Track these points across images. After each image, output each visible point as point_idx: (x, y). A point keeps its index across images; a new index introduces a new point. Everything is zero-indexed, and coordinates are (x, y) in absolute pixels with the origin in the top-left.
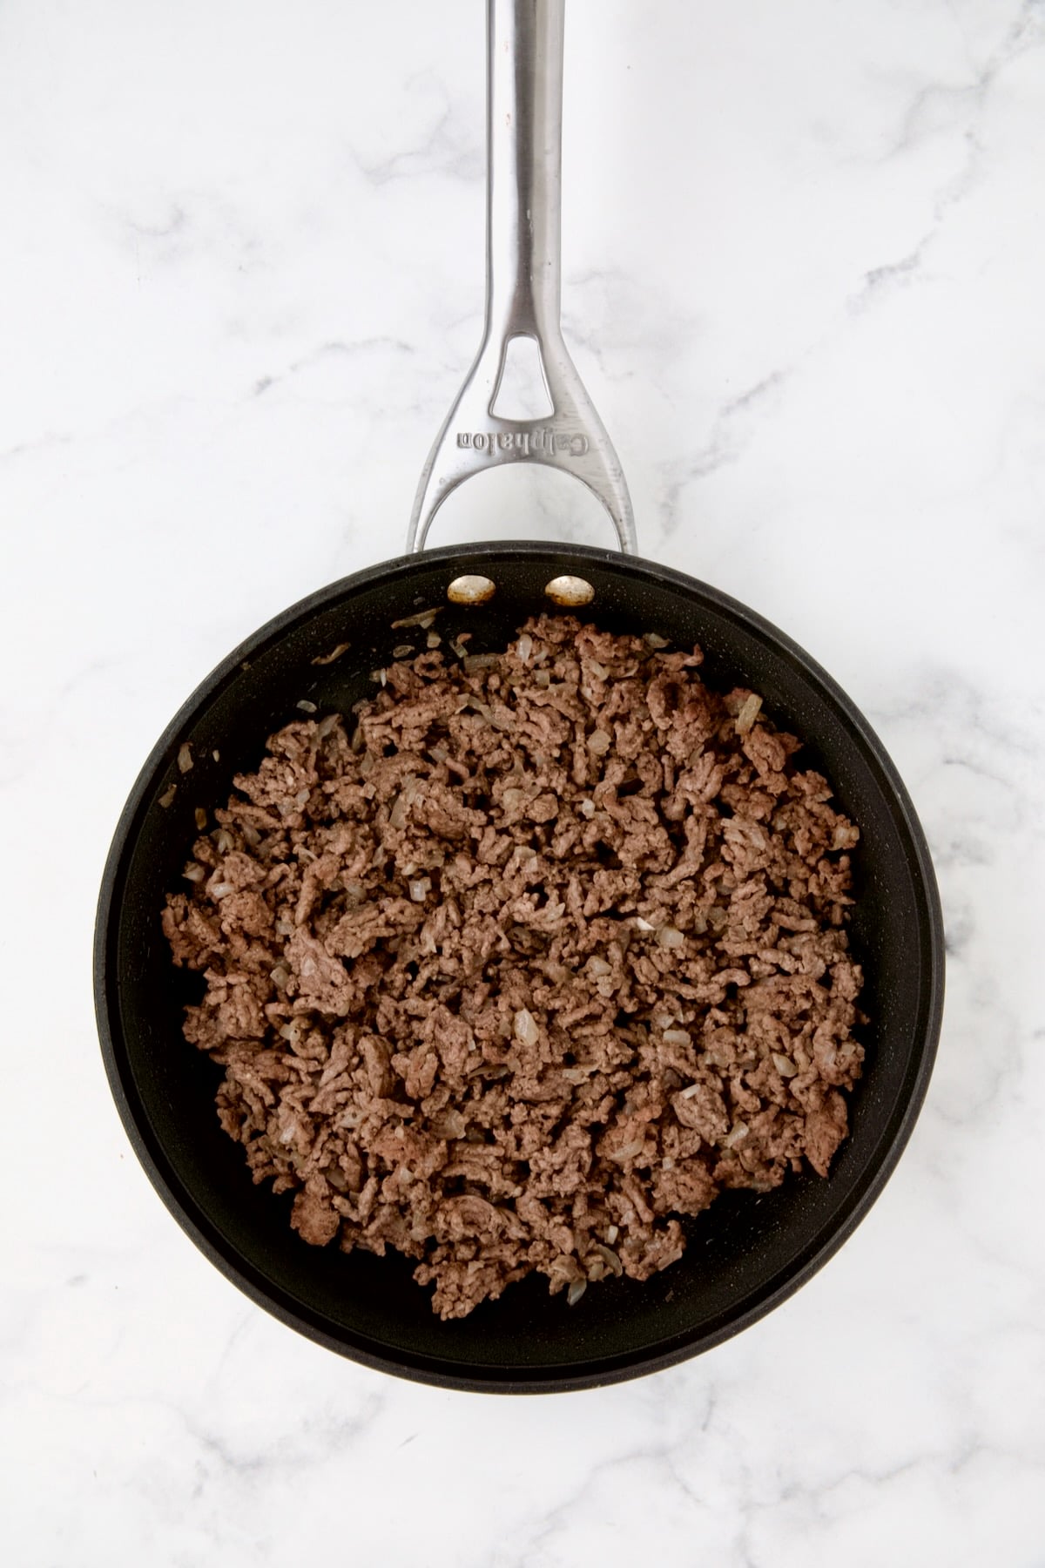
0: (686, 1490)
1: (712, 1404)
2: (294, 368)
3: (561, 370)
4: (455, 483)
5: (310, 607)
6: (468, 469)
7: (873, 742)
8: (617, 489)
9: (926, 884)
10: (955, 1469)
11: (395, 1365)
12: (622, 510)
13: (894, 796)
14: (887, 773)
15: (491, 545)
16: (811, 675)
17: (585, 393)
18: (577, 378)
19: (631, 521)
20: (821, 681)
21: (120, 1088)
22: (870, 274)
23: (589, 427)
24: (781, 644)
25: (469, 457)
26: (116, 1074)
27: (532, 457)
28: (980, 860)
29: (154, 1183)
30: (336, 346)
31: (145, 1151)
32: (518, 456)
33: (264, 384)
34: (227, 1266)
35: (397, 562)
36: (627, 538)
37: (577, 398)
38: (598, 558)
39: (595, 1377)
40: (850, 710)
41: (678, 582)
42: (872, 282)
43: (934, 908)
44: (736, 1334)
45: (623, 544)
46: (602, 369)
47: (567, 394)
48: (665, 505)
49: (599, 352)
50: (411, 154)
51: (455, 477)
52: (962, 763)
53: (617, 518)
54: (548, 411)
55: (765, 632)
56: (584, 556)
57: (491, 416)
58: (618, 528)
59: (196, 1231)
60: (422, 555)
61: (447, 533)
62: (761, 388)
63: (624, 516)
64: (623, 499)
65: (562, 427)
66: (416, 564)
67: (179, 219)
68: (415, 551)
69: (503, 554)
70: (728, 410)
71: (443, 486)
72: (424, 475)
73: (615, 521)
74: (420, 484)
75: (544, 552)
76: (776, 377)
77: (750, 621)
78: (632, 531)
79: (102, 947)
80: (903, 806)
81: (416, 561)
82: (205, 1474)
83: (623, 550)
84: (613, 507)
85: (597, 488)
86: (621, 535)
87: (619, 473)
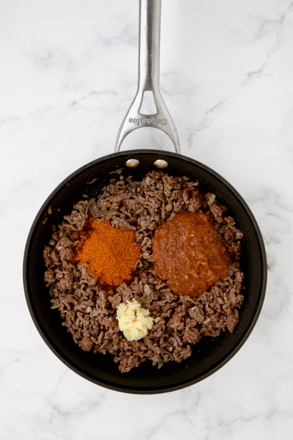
0: (191, 423)
1: (199, 398)
2: (82, 99)
3: (159, 100)
4: (128, 133)
5: (86, 168)
6: (132, 128)
7: (247, 208)
8: (175, 135)
9: (262, 249)
10: (268, 418)
11: (108, 386)
12: (176, 141)
13: (253, 224)
14: (251, 217)
15: (139, 150)
17: (166, 107)
18: (164, 103)
19: (179, 144)
20: (233, 191)
21: (30, 305)
22: (248, 74)
23: (167, 116)
24: (221, 180)
25: (132, 125)
27: (151, 125)
28: (278, 243)
29: (39, 332)
30: (95, 93)
31: (37, 323)
32: (147, 125)
33: (74, 103)
34: (60, 356)
35: (112, 155)
36: (178, 149)
37: (164, 109)
38: (169, 155)
39: (165, 390)
40: (241, 199)
41: (192, 162)
42: (249, 76)
43: (264, 256)
44: (206, 378)
46: (171, 100)
47: (161, 107)
48: (188, 139)
49: (170, 95)
50: (117, 38)
51: (129, 131)
52: (273, 215)
54: (155, 112)
55: (217, 176)
56: (165, 154)
57: (139, 113)
58: (175, 146)
60: (119, 153)
61: (125, 147)
62: (217, 106)
63: (177, 143)
64: (177, 138)
65: (160, 117)
67: (50, 55)
68: (117, 152)
69: (142, 153)
70: (207, 113)
71: (125, 133)
72: (119, 130)
73: (174, 144)
74: (118, 133)
75: (154, 153)
76: (221, 103)
77: (213, 173)
78: (179, 147)
79: (25, 264)
80: (256, 227)
81: (117, 155)
82: (53, 416)
83: (176, 152)
84: (173, 140)
85: (169, 134)
86: (176, 148)
87: (176, 130)
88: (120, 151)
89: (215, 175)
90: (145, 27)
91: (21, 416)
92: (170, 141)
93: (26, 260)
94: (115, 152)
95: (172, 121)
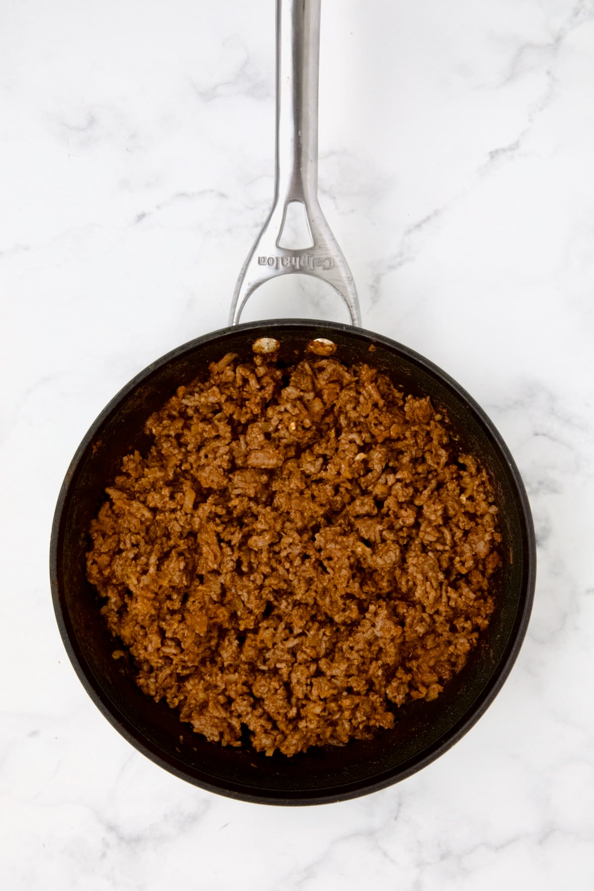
0: (385, 854)
1: (400, 805)
2: (158, 207)
3: (318, 221)
4: (257, 285)
5: (174, 356)
6: (264, 277)
7: (495, 434)
8: (349, 289)
9: (526, 515)
10: (540, 842)
11: (221, 789)
12: (352, 301)
13: (507, 465)
14: (503, 452)
15: (278, 321)
16: (460, 396)
17: (332, 234)
18: (327, 225)
19: (357, 307)
20: (466, 399)
21: (65, 630)
22: (491, 153)
23: (333, 252)
24: (443, 378)
25: (266, 271)
26: (63, 622)
27: (301, 270)
28: (555, 491)
29: (84, 685)
30: (182, 195)
31: (79, 667)
32: (293, 270)
33: (141, 216)
34: (126, 733)
35: (224, 331)
36: (355, 317)
37: (326, 237)
38: (339, 329)
39: (336, 796)
40: (483, 416)
41: (384, 343)
42: (492, 157)
43: (530, 529)
44: (416, 772)
45: (353, 320)
46: (337, 208)
47: (321, 235)
48: (372, 287)
49: (334, 198)
50: (226, 84)
51: (258, 282)
52: (544, 435)
53: (349, 304)
54: (310, 244)
55: (434, 371)
56: (331, 327)
57: (278, 247)
58: (350, 311)
59: (108, 712)
60: (238, 326)
61: (251, 315)
62: (428, 219)
63: (353, 305)
64: (353, 294)
65: (318, 254)
66: (235, 332)
67: (92, 121)
68: (234, 324)
69: (284, 326)
70: (409, 232)
71: (250, 287)
72: (239, 280)
73: (349, 307)
74: (237, 285)
75: (308, 325)
76: (436, 213)
77: (425, 365)
78: (359, 313)
79: (55, 550)
80: (513, 471)
81: (235, 330)
82: (107, 845)
83: (353, 323)
84: (347, 299)
85: (338, 288)
86: (352, 315)
87: (351, 280)
88: (241, 322)
89: (431, 368)
90: (288, 77)
91: (44, 845)
92: (340, 299)
93: (56, 541)
94: (231, 326)
95: (344, 261)
